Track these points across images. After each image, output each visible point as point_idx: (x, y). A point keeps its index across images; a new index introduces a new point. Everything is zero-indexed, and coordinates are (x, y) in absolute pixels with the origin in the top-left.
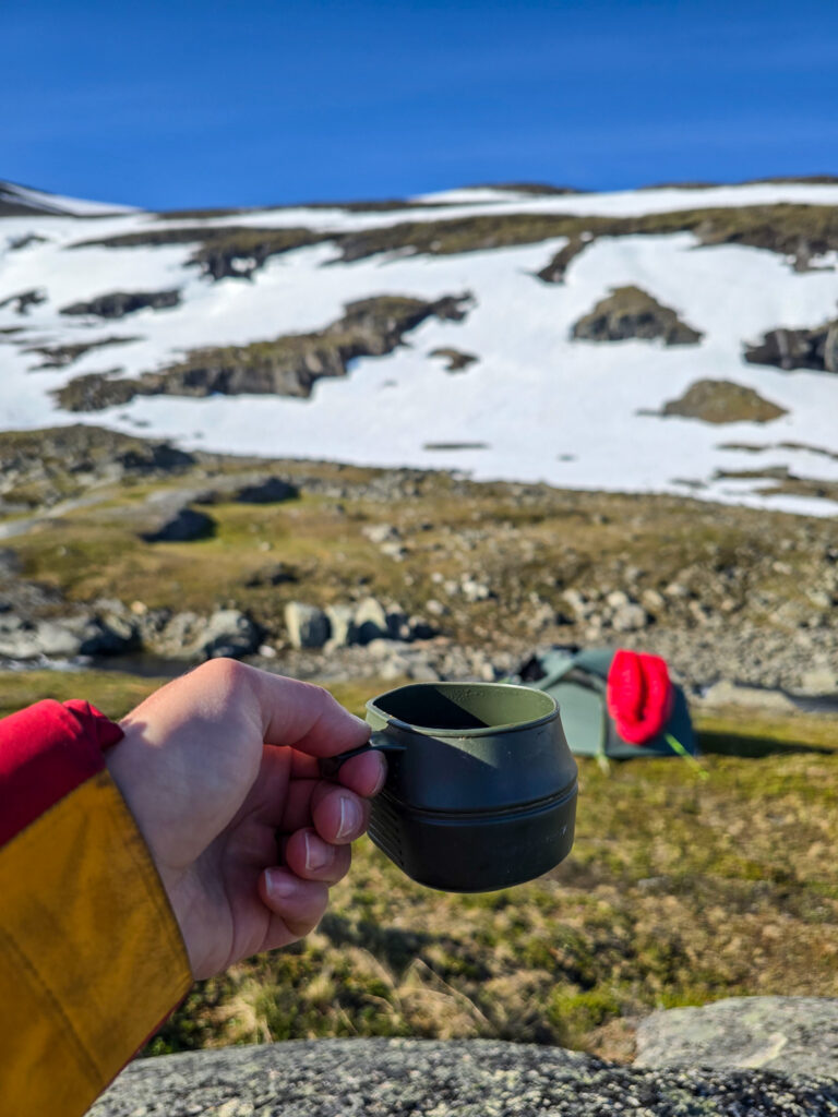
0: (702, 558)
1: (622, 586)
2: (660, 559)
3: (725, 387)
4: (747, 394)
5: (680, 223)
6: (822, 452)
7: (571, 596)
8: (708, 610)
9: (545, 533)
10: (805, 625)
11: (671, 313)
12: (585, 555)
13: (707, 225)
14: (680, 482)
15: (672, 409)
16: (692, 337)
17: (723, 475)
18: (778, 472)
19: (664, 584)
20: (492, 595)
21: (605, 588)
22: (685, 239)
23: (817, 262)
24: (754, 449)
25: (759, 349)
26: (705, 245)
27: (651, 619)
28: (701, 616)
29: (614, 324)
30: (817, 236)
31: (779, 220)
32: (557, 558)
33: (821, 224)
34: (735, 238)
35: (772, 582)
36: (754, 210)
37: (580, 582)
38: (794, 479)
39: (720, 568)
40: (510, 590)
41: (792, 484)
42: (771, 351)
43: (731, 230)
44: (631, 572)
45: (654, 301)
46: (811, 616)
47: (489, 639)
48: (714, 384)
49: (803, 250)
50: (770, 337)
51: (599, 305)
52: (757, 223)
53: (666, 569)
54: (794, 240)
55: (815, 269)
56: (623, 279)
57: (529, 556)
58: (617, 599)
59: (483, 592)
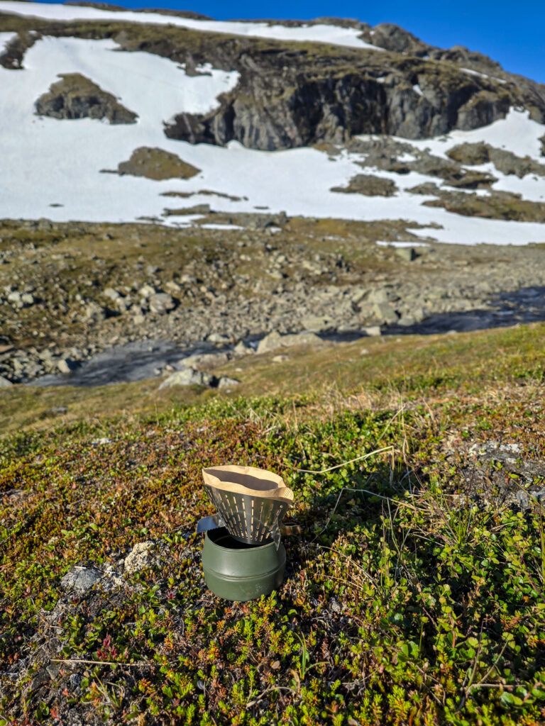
0: (195, 255)
1: (147, 281)
2: (168, 258)
3: (158, 153)
4: (173, 158)
5: (103, 29)
6: (225, 196)
7: (110, 293)
8: (212, 290)
9: (69, 247)
10: (276, 292)
11: (111, 98)
12: (109, 260)
13: (123, 34)
14: (142, 218)
15: (124, 169)
16: (130, 117)
17: (169, 213)
18: (203, 209)
19: (176, 276)
20: (37, 301)
21: (135, 284)
22: (110, 44)
23: (199, 69)
24: (185, 195)
25: (173, 127)
26: (124, 49)
27: (176, 302)
28: (210, 295)
29: (68, 103)
30: (197, 51)
31: (172, 36)
32: (89, 264)
33: (198, 43)
34: (143, 47)
35: (244, 268)
36: (154, 27)
37: (113, 282)
38: (212, 212)
39: (209, 262)
40: (54, 296)
41: (213, 216)
42: (182, 128)
43: (141, 40)
44: (150, 270)
45: (97, 87)
46: (277, 286)
47: (49, 339)
48: (150, 150)
49: (190, 59)
50: (179, 118)
51: (54, 88)
52: (157, 37)
53: (174, 265)
54: (183, 51)
55: (200, 74)
56: (70, 70)
57: (62, 265)
58: (146, 291)
59: (29, 299)
